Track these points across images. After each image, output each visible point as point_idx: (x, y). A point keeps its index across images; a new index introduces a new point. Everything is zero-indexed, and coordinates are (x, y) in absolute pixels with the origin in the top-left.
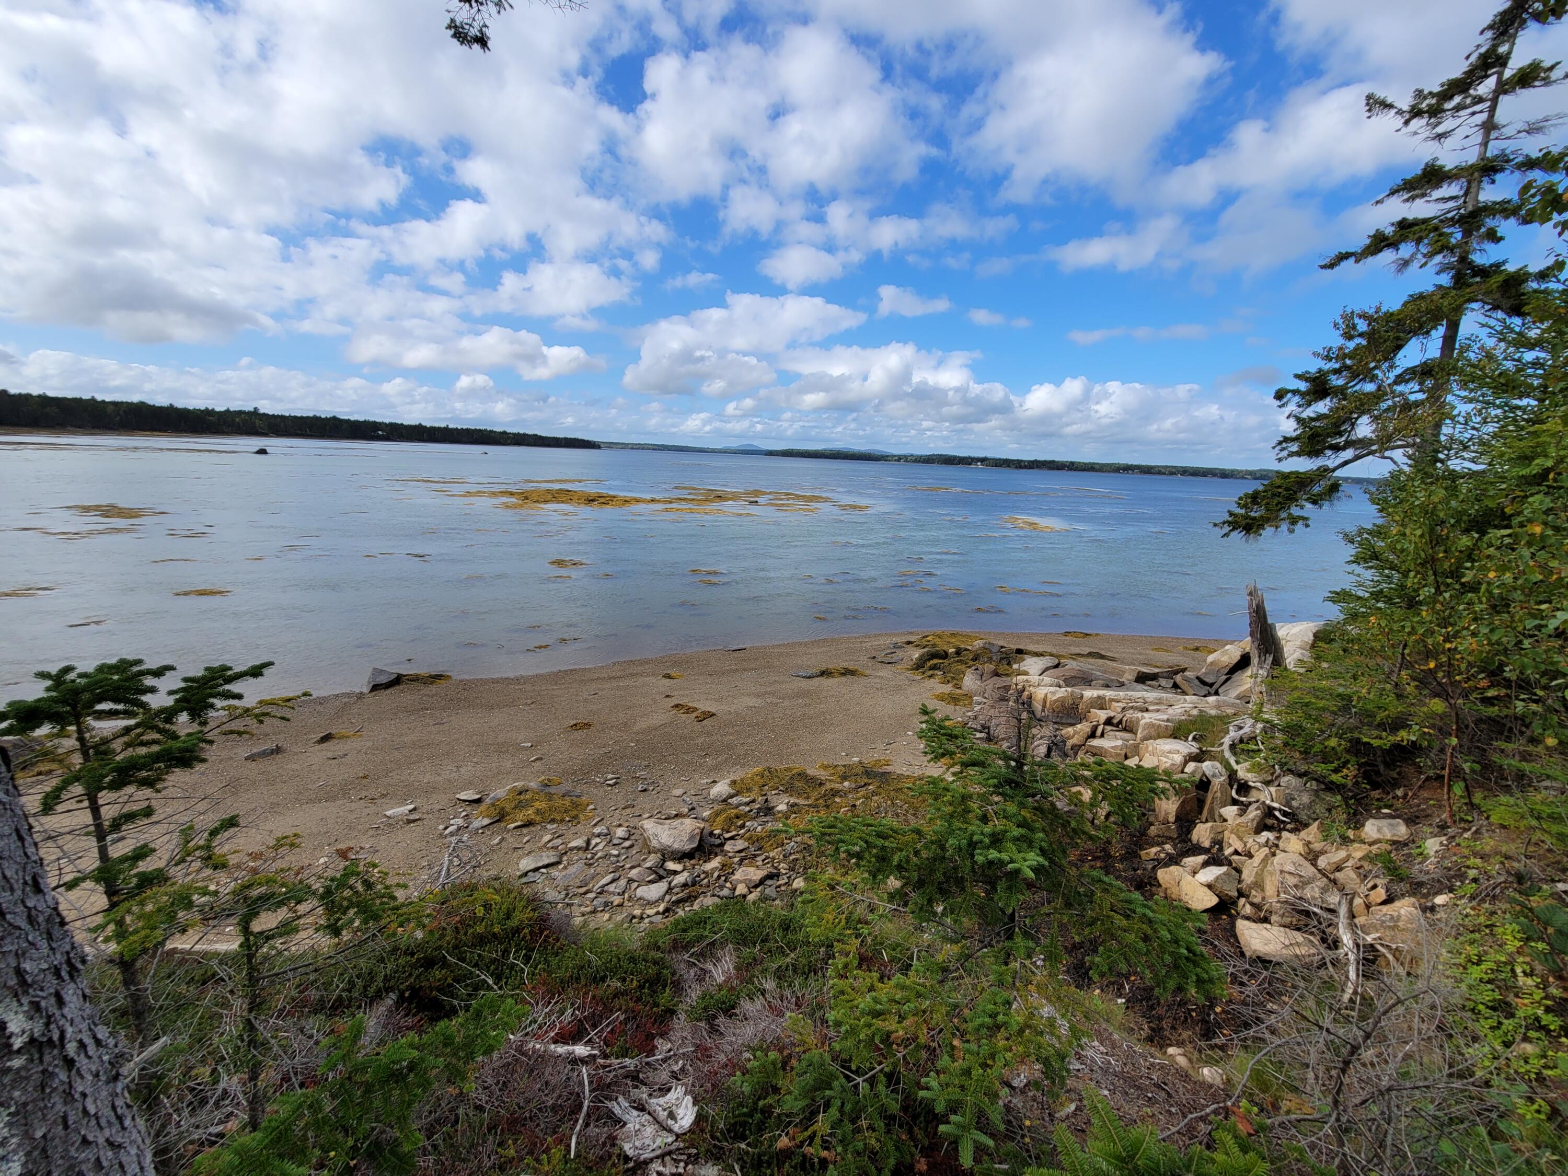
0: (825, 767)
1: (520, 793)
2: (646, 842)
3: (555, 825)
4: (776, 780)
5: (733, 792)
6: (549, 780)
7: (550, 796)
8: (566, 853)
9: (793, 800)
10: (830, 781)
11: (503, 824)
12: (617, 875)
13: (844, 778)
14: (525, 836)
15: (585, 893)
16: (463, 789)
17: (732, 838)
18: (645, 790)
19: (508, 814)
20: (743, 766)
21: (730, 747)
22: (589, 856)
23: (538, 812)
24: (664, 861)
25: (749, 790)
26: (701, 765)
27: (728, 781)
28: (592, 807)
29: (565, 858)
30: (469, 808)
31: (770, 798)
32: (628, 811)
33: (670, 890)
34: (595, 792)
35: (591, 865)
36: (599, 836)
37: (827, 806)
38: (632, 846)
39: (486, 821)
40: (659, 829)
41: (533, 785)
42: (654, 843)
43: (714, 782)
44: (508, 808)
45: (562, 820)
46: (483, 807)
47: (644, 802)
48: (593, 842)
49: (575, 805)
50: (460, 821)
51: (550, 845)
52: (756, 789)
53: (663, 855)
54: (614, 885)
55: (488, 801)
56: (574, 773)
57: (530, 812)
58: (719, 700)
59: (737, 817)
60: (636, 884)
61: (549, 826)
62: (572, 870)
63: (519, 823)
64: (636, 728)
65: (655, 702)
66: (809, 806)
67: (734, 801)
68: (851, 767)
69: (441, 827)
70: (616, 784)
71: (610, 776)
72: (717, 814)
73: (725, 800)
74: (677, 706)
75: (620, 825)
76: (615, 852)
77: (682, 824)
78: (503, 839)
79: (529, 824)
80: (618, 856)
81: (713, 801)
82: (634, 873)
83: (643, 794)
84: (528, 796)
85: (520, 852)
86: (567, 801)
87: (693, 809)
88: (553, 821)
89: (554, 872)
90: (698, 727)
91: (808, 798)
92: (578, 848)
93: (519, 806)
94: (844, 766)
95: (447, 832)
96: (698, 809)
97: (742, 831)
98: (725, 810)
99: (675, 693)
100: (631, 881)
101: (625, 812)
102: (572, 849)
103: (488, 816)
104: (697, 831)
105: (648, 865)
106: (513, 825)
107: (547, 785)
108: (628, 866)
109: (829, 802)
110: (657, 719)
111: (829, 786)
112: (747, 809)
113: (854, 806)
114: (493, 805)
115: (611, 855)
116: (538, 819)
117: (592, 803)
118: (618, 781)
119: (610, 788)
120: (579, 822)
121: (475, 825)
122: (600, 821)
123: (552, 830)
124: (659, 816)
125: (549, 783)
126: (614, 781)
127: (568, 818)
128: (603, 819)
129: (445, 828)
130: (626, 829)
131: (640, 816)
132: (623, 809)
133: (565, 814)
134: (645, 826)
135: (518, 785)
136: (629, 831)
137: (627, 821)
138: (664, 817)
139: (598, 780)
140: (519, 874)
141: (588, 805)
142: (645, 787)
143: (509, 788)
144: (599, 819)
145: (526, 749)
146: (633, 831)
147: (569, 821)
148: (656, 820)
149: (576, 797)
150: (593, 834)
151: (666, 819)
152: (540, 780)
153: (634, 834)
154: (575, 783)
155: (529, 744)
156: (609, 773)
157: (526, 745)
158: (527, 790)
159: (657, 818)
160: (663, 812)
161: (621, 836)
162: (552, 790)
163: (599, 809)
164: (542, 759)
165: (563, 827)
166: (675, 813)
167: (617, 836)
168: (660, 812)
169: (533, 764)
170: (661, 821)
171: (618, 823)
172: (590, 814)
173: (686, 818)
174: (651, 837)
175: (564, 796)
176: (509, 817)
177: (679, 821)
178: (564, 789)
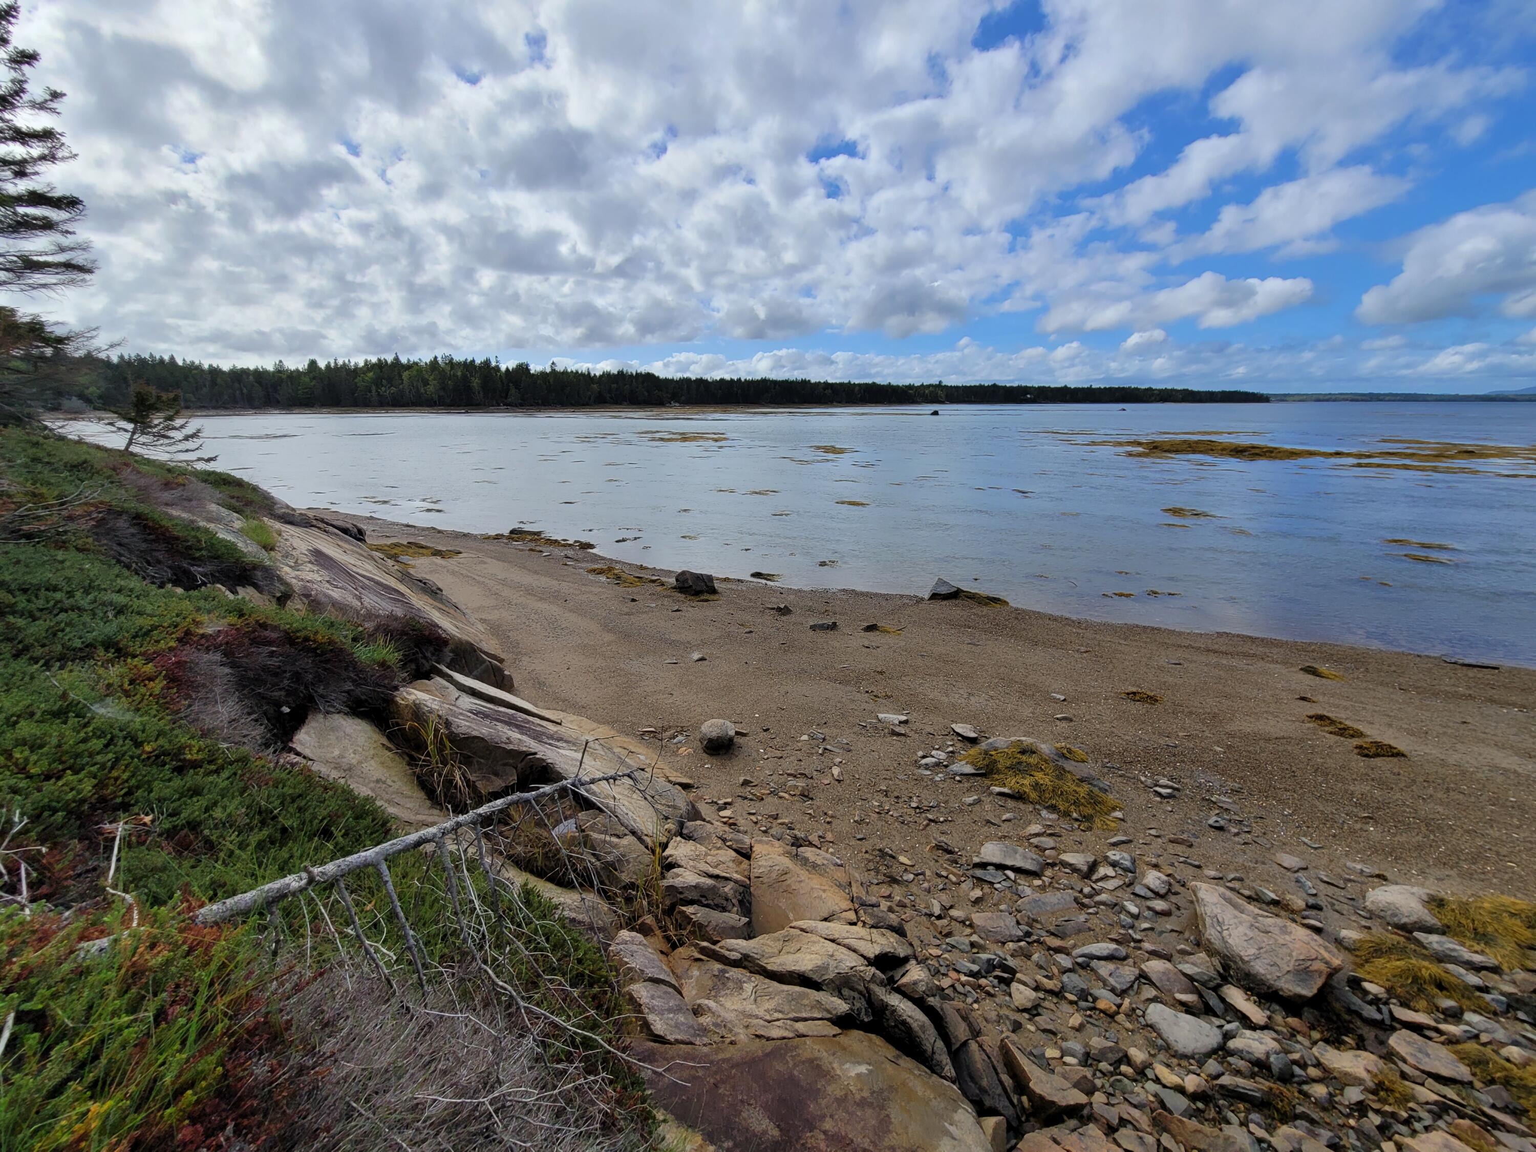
1: (1023, 752)
2: (1196, 922)
3: (1054, 816)
5: (1432, 920)
6: (1070, 751)
7: (1061, 773)
8: (1053, 865)
11: (987, 782)
12: (1123, 951)
14: (1008, 810)
15: (1058, 950)
17: (1416, 1028)
18: (1221, 829)
19: (998, 772)
20: (1468, 876)
22: (1087, 890)
23: (1036, 786)
24: (1225, 978)
25: (1483, 937)
26: (1352, 831)
27: (1420, 891)
28: (1118, 814)
29: (1049, 872)
30: (959, 745)
32: (1180, 849)
33: (1221, 1051)
34: (1133, 794)
35: (1083, 906)
36: (1114, 865)
38: (1166, 914)
39: (969, 769)
40: (1228, 915)
41: (1045, 748)
42: (1211, 934)
43: (1381, 877)
44: (1002, 763)
45: (1067, 814)
46: (974, 751)
47: (1215, 847)
48: (1103, 870)
49: (1094, 801)
50: (942, 755)
51: (1034, 841)
52: (1507, 944)
53: (1226, 967)
54: (1111, 966)
55: (984, 745)
56: (1110, 755)
57: (1026, 782)
58: (1420, 734)
59: (1441, 986)
60: (1152, 992)
61: (1044, 813)
62: (1052, 898)
63: (1006, 790)
64: (1232, 728)
65: (1277, 700)
67: (1434, 941)
69: (920, 753)
70: (1171, 796)
71: (1164, 781)
72: (1378, 950)
73: (1406, 930)
74: (1319, 716)
75: (1156, 866)
76: (1134, 910)
77: (1284, 930)
78: (979, 801)
79: (1018, 797)
80: (1136, 917)
81: (1374, 916)
82: (1155, 967)
83: (1214, 833)
84: (1033, 760)
85: (992, 829)
86: (1083, 790)
87: (1318, 908)
88: (1053, 808)
89: (1026, 887)
90: (1359, 763)
92: (1075, 869)
93: (1017, 768)
95: (924, 761)
96: (1331, 915)
97: (1452, 1029)
98: (1402, 951)
99: (1321, 699)
100: (1143, 977)
101: (1172, 849)
102: (1064, 864)
103: (973, 764)
104: (1321, 966)
105: (1188, 969)
106: (998, 789)
107: (1063, 756)
108: (1147, 946)
110: (1274, 726)
112: (1474, 979)
114: (986, 752)
115: (1123, 908)
116: (1033, 795)
117: (1121, 809)
118: (1176, 793)
119: (1158, 799)
120: (1090, 829)
121: (955, 767)
122: (1123, 842)
123: (1045, 819)
124: (1236, 884)
125: (1068, 755)
126: (1169, 791)
127: (1075, 815)
128: (1130, 841)
129: (924, 757)
130: (1165, 878)
131: (1199, 867)
132: (1171, 841)
133: (1073, 807)
134: (1201, 894)
135: (1027, 740)
136: (1170, 885)
137: (1172, 865)
138: (1247, 893)
139: (1143, 779)
140: (976, 860)
141: (1114, 809)
142: (1222, 823)
143: (1013, 739)
144: (1124, 838)
145: (1056, 701)
146: (1177, 888)
147: (1077, 820)
148: (1228, 893)
149: (1100, 789)
150: (1106, 858)
151: (1249, 898)
152: (1058, 745)
153: (1176, 893)
154: (1106, 770)
155: (1062, 698)
156: (1164, 776)
157: (1058, 696)
158: (1034, 753)
159: (1232, 889)
160: (1247, 882)
161: (1152, 886)
162: (1069, 766)
163: (1129, 823)
164: (1071, 720)
165: (1064, 824)
166: (1273, 896)
167: (1145, 881)
168: (1241, 880)
169: (1058, 723)
170: (1241, 901)
171: (1154, 860)
172: (1113, 824)
173: (1294, 921)
174: (1208, 920)
175: (1082, 780)
176: (996, 776)
177: (1279, 921)
178: (1086, 770)
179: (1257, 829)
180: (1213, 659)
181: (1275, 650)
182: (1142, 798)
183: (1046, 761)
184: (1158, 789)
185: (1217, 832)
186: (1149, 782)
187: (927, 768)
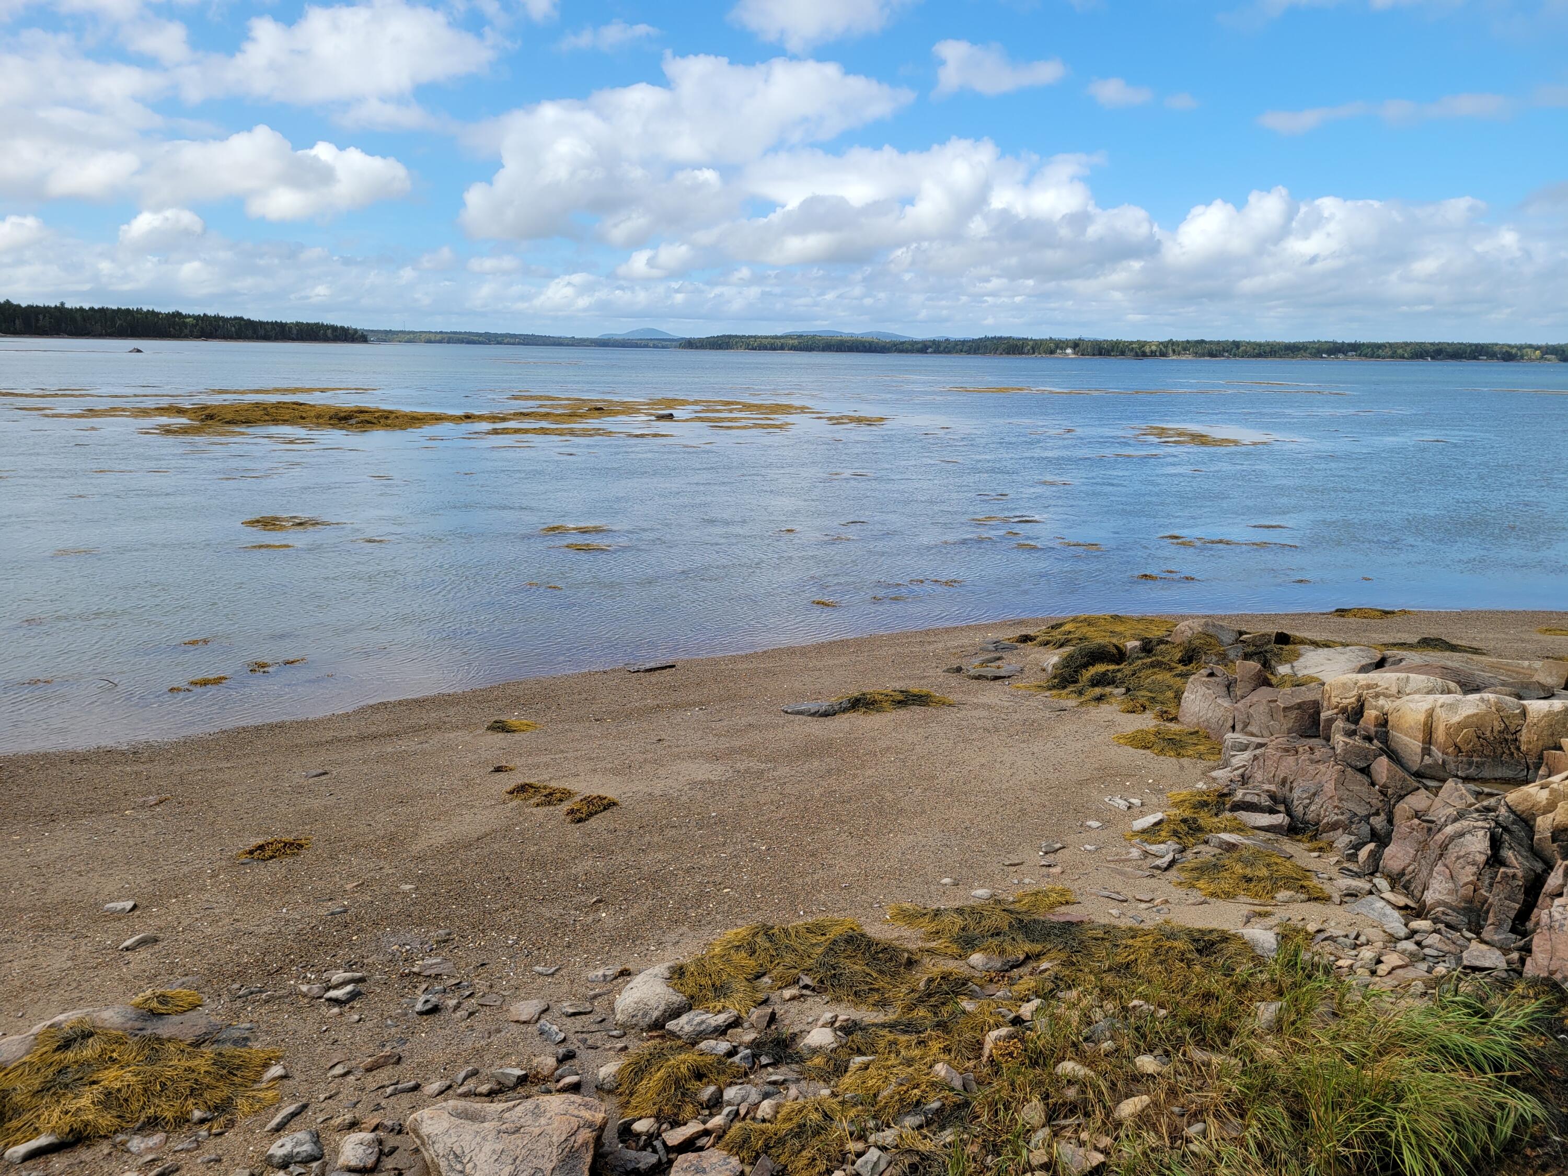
0: (909, 917)
1: (66, 1045)
3: (157, 1138)
4: (789, 959)
5: (678, 999)
6: (163, 999)
7: (154, 1048)
9: (845, 1013)
10: (932, 952)
13: (968, 943)
17: (689, 1145)
18: (435, 1010)
19: (17, 1111)
20: (697, 924)
21: (657, 880)
23: (109, 1099)
25: (721, 990)
26: (586, 929)
27: (661, 969)
28: (276, 1070)
31: (780, 1010)
32: (383, 1076)
34: (293, 1023)
36: (285, 1164)
37: (941, 1025)
40: (467, 1137)
41: (112, 1016)
43: (625, 973)
45: (182, 1120)
47: (431, 1043)
49: (228, 1070)
52: (740, 985)
56: (241, 974)
57: (85, 1101)
58: (624, 770)
59: (699, 1075)
61: (137, 1143)
63: (43, 1141)
64: (417, 847)
65: (468, 783)
66: (892, 1026)
67: (684, 1024)
68: (976, 913)
70: (354, 996)
71: (338, 976)
72: (639, 1070)
73: (658, 1025)
74: (522, 789)
75: (353, 1125)
77: (537, 1113)
79: (75, 1141)
81: (626, 1029)
83: (426, 1022)
84: (90, 1051)
86: (202, 1063)
87: (570, 1056)
88: (153, 1124)
90: (575, 833)
91: (883, 1004)
93: (56, 1084)
94: (960, 911)
96: (584, 1055)
97: (717, 1121)
98: (658, 1056)
99: (518, 762)
101: (371, 1082)
104: (585, 1135)
106: (22, 1149)
107: (153, 1014)
109: (945, 1011)
110: (469, 823)
111: (933, 968)
112: (723, 1046)
113: (1017, 1021)
116: (106, 1120)
117: (278, 1059)
118: (361, 987)
119: (336, 1010)
120: (231, 1123)
122: (294, 1115)
123: (140, 1155)
124: (470, 1085)
125: (162, 1009)
126: (349, 988)
127: (197, 1114)
128: (305, 1107)
130: (371, 1136)
131: (416, 1088)
132: (369, 1070)
133: (191, 1101)
134: (425, 1130)
135: (68, 1018)
136: (380, 1142)
137: (378, 1107)
138: (484, 1088)
139: (304, 988)
141: (266, 1066)
142: (434, 1000)
143: (36, 1029)
144: (292, 1108)
145: (117, 916)
146: (392, 1141)
147: (202, 1121)
148: (462, 1104)
149: (235, 1042)
150: (269, 1160)
151: (491, 1095)
152: (138, 999)
153: (394, 1150)
154: (239, 1003)
155: (129, 905)
156: (337, 967)
157: (119, 905)
158: (91, 1035)
159: (465, 1095)
160: (485, 1071)
161: (353, 1163)
162: (165, 1029)
163: (298, 1077)
164: (156, 940)
165: (181, 1142)
166: (518, 1072)
167: (342, 1161)
168: (475, 1073)
169: (129, 955)
170: (476, 1105)
171: (348, 1117)
172: (270, 1094)
173: (549, 1092)
174: (443, 1164)
175: (197, 1044)
176: (15, 1123)
177: (529, 1104)
178: (203, 1022)
179: (481, 985)
180: (373, 750)
181: (452, 711)
182: (310, 1021)
183: (119, 1041)
184: (333, 994)
185: (431, 1018)
186: (316, 989)
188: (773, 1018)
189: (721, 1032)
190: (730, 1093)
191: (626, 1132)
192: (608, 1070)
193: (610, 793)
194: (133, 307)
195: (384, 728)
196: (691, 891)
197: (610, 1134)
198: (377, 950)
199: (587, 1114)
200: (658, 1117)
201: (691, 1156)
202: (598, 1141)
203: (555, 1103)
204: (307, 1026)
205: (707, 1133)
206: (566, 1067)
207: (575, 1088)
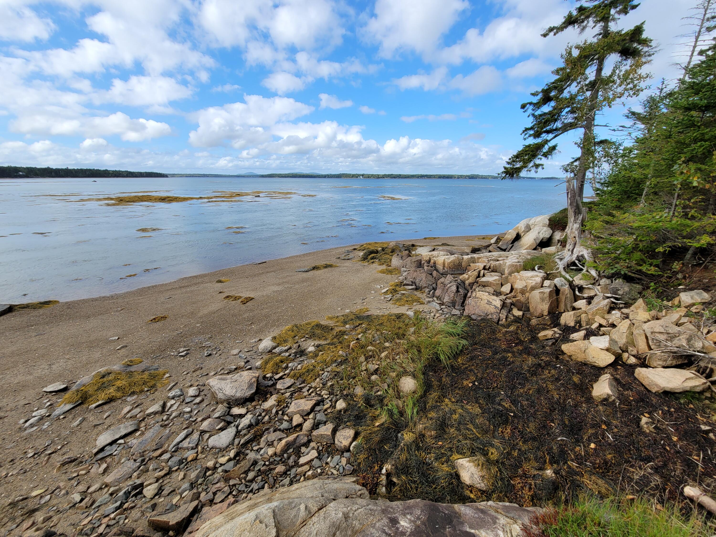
0: (331, 318)
1: (103, 377)
2: (214, 395)
3: (135, 397)
4: (302, 332)
5: (275, 344)
6: (131, 361)
7: (130, 374)
8: (143, 420)
9: (317, 343)
10: (336, 326)
11: (85, 406)
12: (190, 429)
13: (345, 323)
14: (106, 412)
15: (161, 455)
16: (51, 383)
17: (281, 378)
18: (210, 355)
19: (91, 396)
20: (278, 326)
21: (267, 316)
22: (165, 418)
23: (119, 389)
24: (230, 408)
25: (285, 341)
26: (249, 330)
27: (270, 338)
28: (167, 375)
29: (143, 424)
30: (54, 398)
31: (301, 344)
32: (198, 373)
33: (238, 434)
34: (170, 363)
35: (166, 425)
36: (173, 398)
37: (340, 342)
38: (202, 401)
39: (68, 407)
40: (222, 384)
41: (116, 367)
42: (220, 396)
43: (260, 340)
44: (91, 390)
45: (142, 391)
46: (68, 395)
47: (210, 363)
48: (169, 405)
49: (153, 377)
50: (43, 412)
51: (129, 415)
52: (290, 339)
53: (229, 403)
54: (188, 440)
55: (74, 388)
56: (154, 352)
57: (111, 390)
58: (255, 290)
59: (282, 362)
60: (207, 435)
61: (129, 399)
62: (149, 434)
63: (100, 402)
64: (200, 314)
65: (213, 297)
66: (328, 344)
67: (277, 350)
68: (347, 316)
69: (22, 421)
70: (187, 354)
71: (182, 350)
72: (266, 363)
73: (270, 351)
74: (228, 297)
75: (191, 386)
76: (188, 409)
77: (241, 376)
78: (84, 419)
79: (110, 400)
80: (191, 411)
81: (262, 353)
82: (205, 425)
83: (208, 358)
84: (111, 377)
85: (100, 428)
86: (146, 376)
87: (248, 361)
88: (133, 393)
89: (133, 441)
90: (243, 307)
91: (326, 339)
92: (155, 413)
93: (102, 387)
94: (343, 316)
95: (27, 424)
96: (252, 361)
97: (287, 371)
98: (271, 358)
99: (226, 290)
100: (203, 432)
101: (195, 374)
102: (149, 415)
103: (70, 402)
104: (254, 379)
105: (217, 415)
106: (94, 405)
107: (129, 365)
108: (199, 419)
109: (341, 339)
110: (214, 307)
111: (337, 329)
112: (287, 354)
113: (358, 339)
114: (78, 391)
115: (185, 413)
116: (119, 394)
117: (167, 372)
118: (188, 352)
119: (182, 358)
120: (156, 390)
121: (58, 411)
122: (174, 386)
123: (131, 402)
124: (222, 372)
125: (131, 364)
126: (185, 352)
127: (146, 389)
128: (177, 383)
129: (26, 422)
130: (196, 388)
131: (207, 374)
132: (194, 372)
133: (143, 386)
134: (211, 384)
135: (103, 370)
136: (199, 389)
137: (197, 380)
138: (226, 372)
139: (172, 354)
140: (95, 451)
141: (164, 374)
142: (210, 352)
143: (93, 374)
144: (173, 384)
145: (114, 341)
146: (202, 388)
147: (148, 391)
148: (220, 377)
149: (154, 370)
150: (169, 398)
151: (228, 373)
152: (124, 362)
153: (203, 390)
154: (154, 360)
155: (117, 338)
156: (181, 347)
157: (114, 338)
158: (110, 373)
159: (221, 374)
160: (225, 368)
161: (192, 395)
162: (133, 369)
163: (174, 376)
164: (126, 346)
165: (142, 397)
166: (235, 367)
167: (189, 395)
168: (223, 369)
169: (119, 351)
170: (224, 376)
171: (190, 384)
172: (166, 381)
173: (243, 371)
174: (217, 392)
175: (143, 371)
176: (90, 399)
177: (238, 374)
178: (144, 365)
179: (222, 347)
180: (184, 290)
181: (205, 278)
182: (175, 362)
183: (119, 374)
184: (181, 354)
185: (209, 357)
186: (176, 353)
187: (32, 426)
188: (299, 346)
189: (286, 351)
190: (290, 365)
191: (264, 377)
192: (258, 363)
193: (252, 296)
194: (92, 168)
195: (186, 284)
196: (276, 318)
197: (261, 378)
198: (192, 342)
199: (254, 375)
200: (272, 373)
201: (281, 380)
202: (258, 380)
203: (245, 373)
204: (174, 363)
205: (285, 375)
206: (247, 364)
207: (250, 369)
